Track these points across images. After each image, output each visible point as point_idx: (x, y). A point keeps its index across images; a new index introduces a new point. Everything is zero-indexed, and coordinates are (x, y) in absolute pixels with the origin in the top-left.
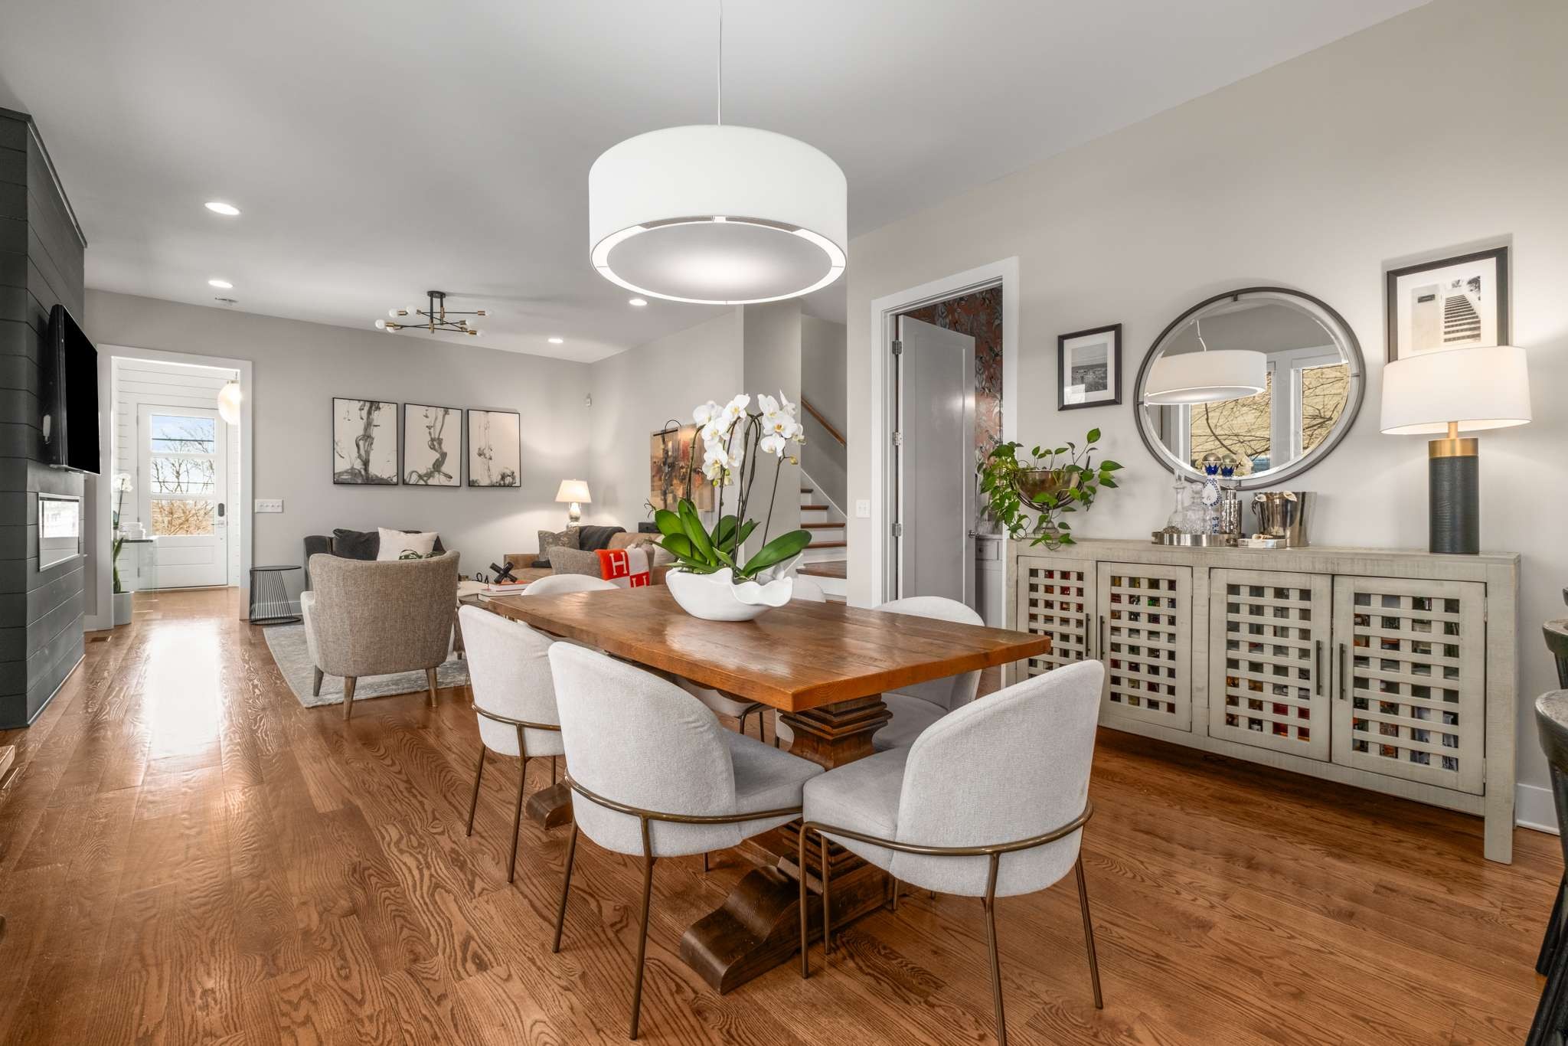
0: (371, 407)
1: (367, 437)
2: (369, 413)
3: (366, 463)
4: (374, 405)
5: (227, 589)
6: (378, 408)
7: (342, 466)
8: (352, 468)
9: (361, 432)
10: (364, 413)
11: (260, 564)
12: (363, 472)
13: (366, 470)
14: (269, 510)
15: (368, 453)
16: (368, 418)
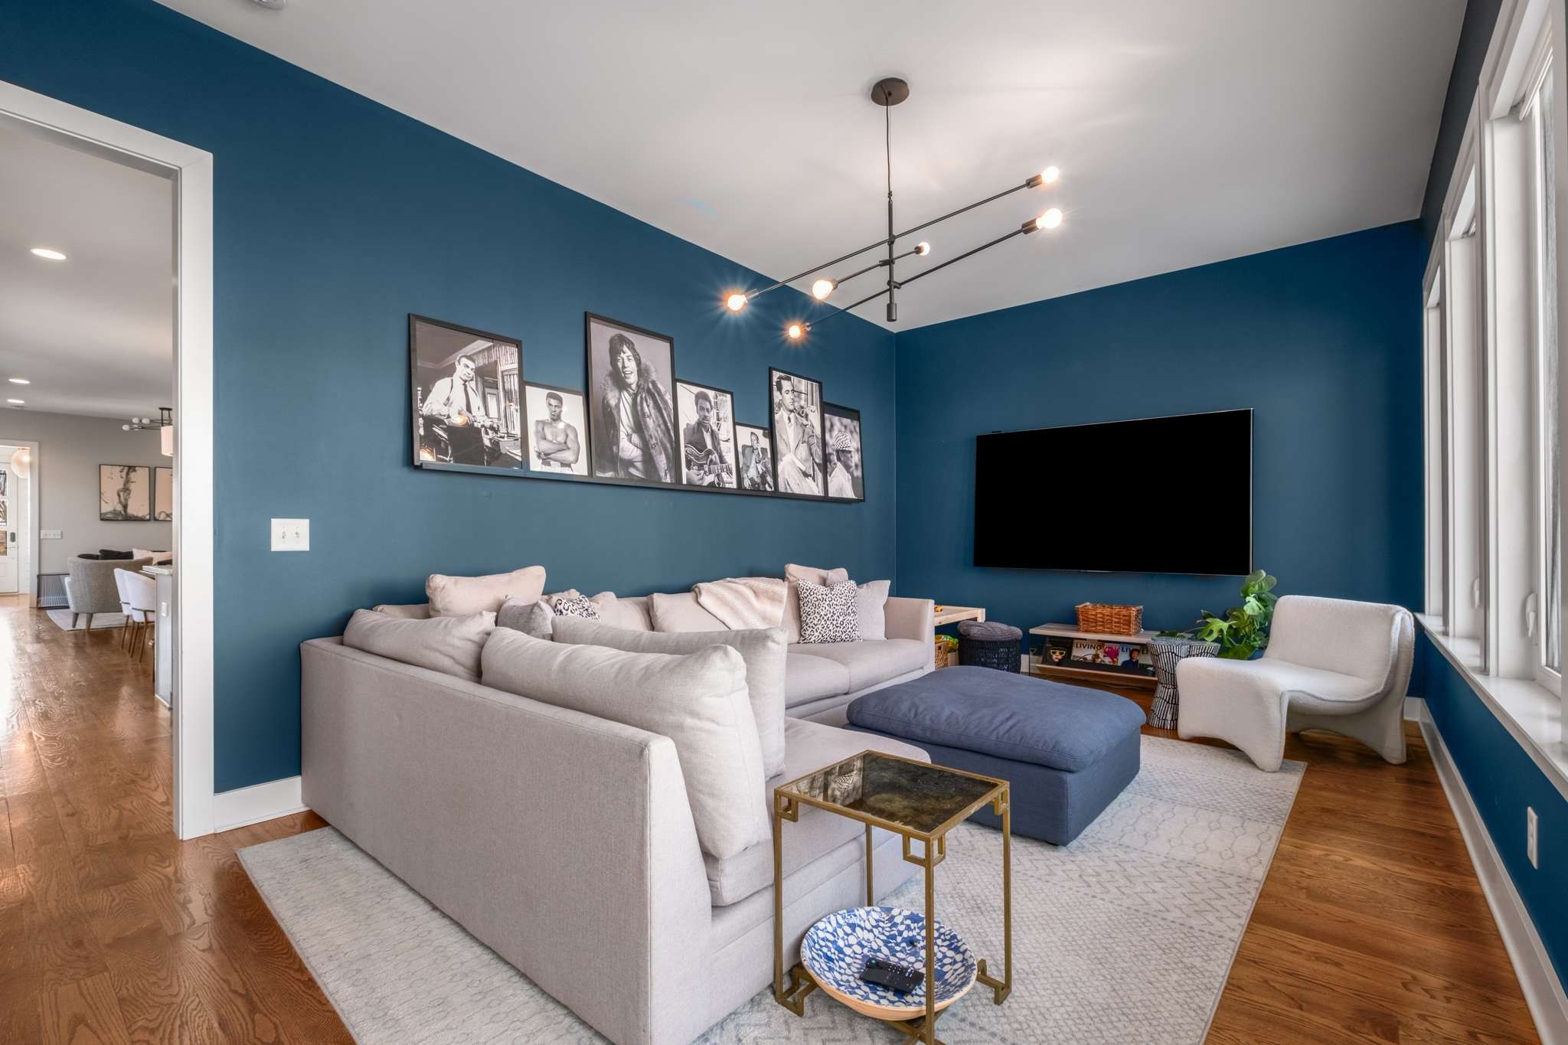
0: (129, 471)
1: (126, 489)
2: (128, 474)
3: (125, 507)
4: (131, 468)
5: (17, 596)
6: (135, 471)
7: (106, 508)
8: (115, 510)
9: (121, 486)
10: (124, 474)
11: (44, 571)
12: (123, 512)
13: (125, 511)
14: (51, 537)
15: (126, 500)
16: (127, 477)
